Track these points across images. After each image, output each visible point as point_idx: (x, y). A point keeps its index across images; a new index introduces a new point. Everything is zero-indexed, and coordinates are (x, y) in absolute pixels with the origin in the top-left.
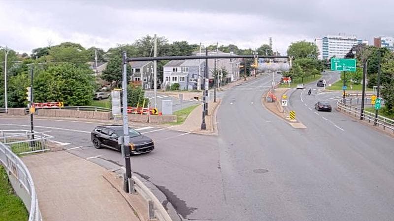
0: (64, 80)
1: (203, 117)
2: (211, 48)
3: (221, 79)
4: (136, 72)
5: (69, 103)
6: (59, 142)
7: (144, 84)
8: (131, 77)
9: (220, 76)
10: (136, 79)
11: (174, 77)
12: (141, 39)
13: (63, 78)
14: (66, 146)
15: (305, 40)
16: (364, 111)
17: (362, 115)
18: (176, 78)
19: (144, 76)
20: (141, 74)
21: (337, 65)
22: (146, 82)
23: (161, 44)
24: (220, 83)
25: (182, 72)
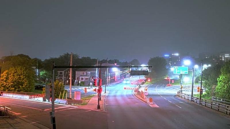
0: (18, 77)
1: (99, 101)
2: (104, 61)
3: (109, 80)
4: (60, 74)
5: (21, 90)
6: (14, 113)
7: (65, 81)
8: (57, 77)
9: (108, 78)
10: (60, 78)
11: (81, 78)
12: (63, 55)
13: (18, 75)
14: (18, 115)
15: (158, 56)
16: (193, 96)
17: (192, 99)
18: (83, 78)
19: (64, 77)
20: (63, 75)
21: (177, 70)
22: (66, 80)
23: (75, 58)
24: (108, 82)
25: (86, 75)
